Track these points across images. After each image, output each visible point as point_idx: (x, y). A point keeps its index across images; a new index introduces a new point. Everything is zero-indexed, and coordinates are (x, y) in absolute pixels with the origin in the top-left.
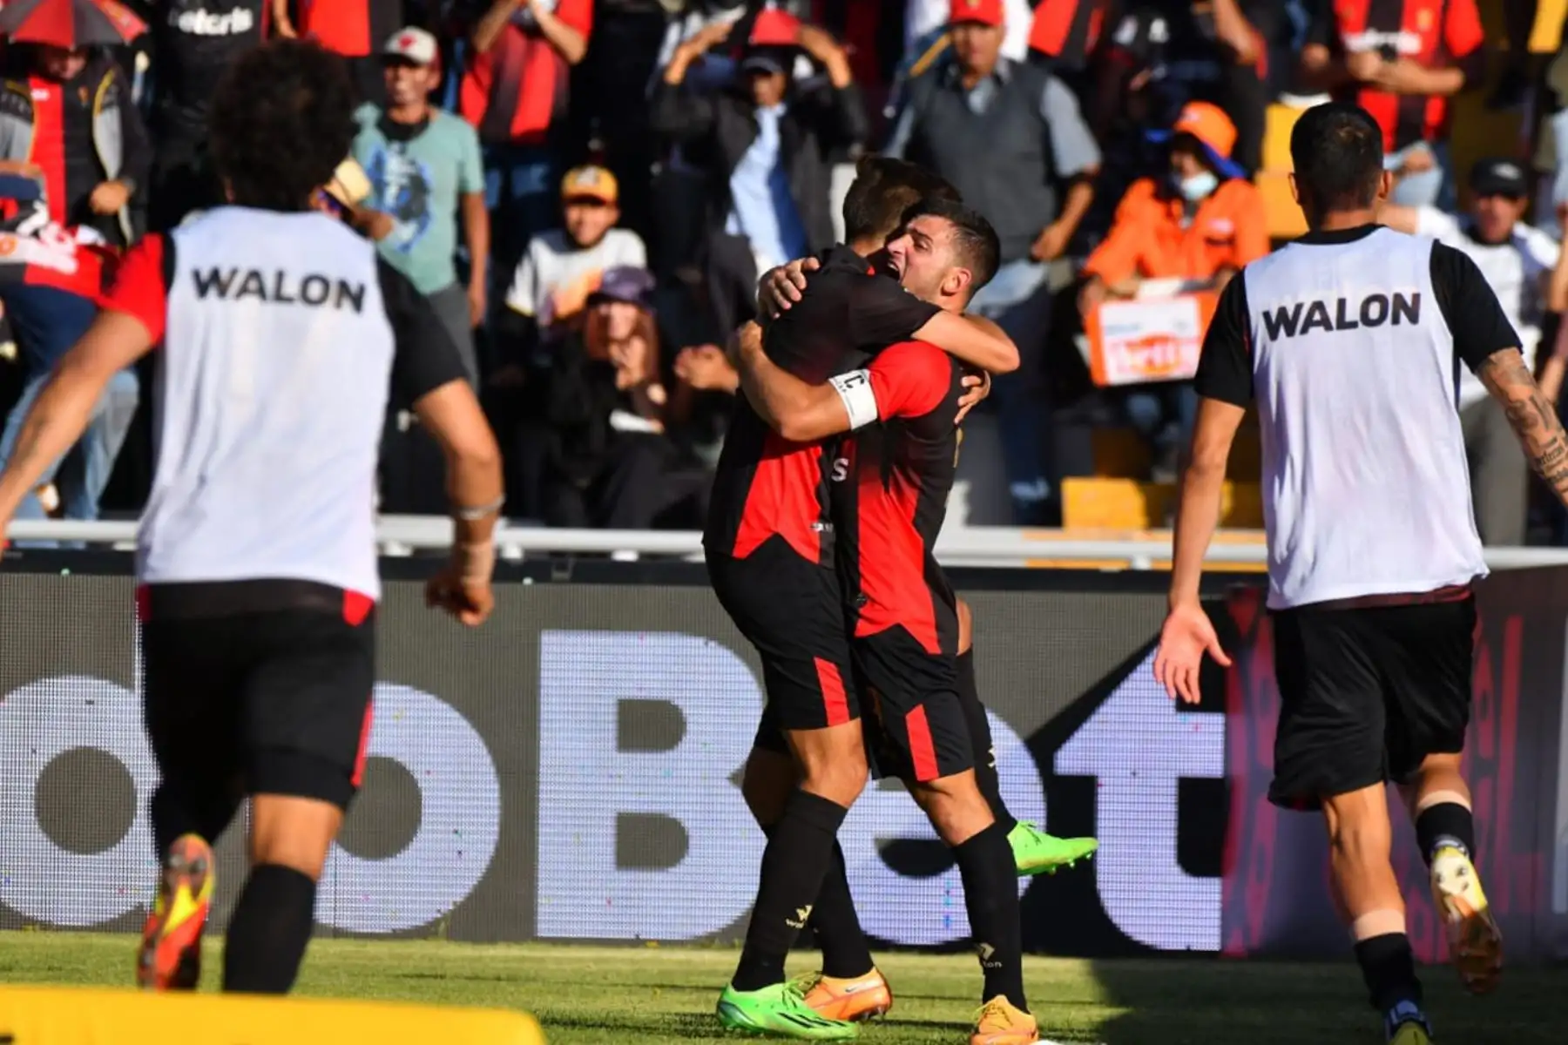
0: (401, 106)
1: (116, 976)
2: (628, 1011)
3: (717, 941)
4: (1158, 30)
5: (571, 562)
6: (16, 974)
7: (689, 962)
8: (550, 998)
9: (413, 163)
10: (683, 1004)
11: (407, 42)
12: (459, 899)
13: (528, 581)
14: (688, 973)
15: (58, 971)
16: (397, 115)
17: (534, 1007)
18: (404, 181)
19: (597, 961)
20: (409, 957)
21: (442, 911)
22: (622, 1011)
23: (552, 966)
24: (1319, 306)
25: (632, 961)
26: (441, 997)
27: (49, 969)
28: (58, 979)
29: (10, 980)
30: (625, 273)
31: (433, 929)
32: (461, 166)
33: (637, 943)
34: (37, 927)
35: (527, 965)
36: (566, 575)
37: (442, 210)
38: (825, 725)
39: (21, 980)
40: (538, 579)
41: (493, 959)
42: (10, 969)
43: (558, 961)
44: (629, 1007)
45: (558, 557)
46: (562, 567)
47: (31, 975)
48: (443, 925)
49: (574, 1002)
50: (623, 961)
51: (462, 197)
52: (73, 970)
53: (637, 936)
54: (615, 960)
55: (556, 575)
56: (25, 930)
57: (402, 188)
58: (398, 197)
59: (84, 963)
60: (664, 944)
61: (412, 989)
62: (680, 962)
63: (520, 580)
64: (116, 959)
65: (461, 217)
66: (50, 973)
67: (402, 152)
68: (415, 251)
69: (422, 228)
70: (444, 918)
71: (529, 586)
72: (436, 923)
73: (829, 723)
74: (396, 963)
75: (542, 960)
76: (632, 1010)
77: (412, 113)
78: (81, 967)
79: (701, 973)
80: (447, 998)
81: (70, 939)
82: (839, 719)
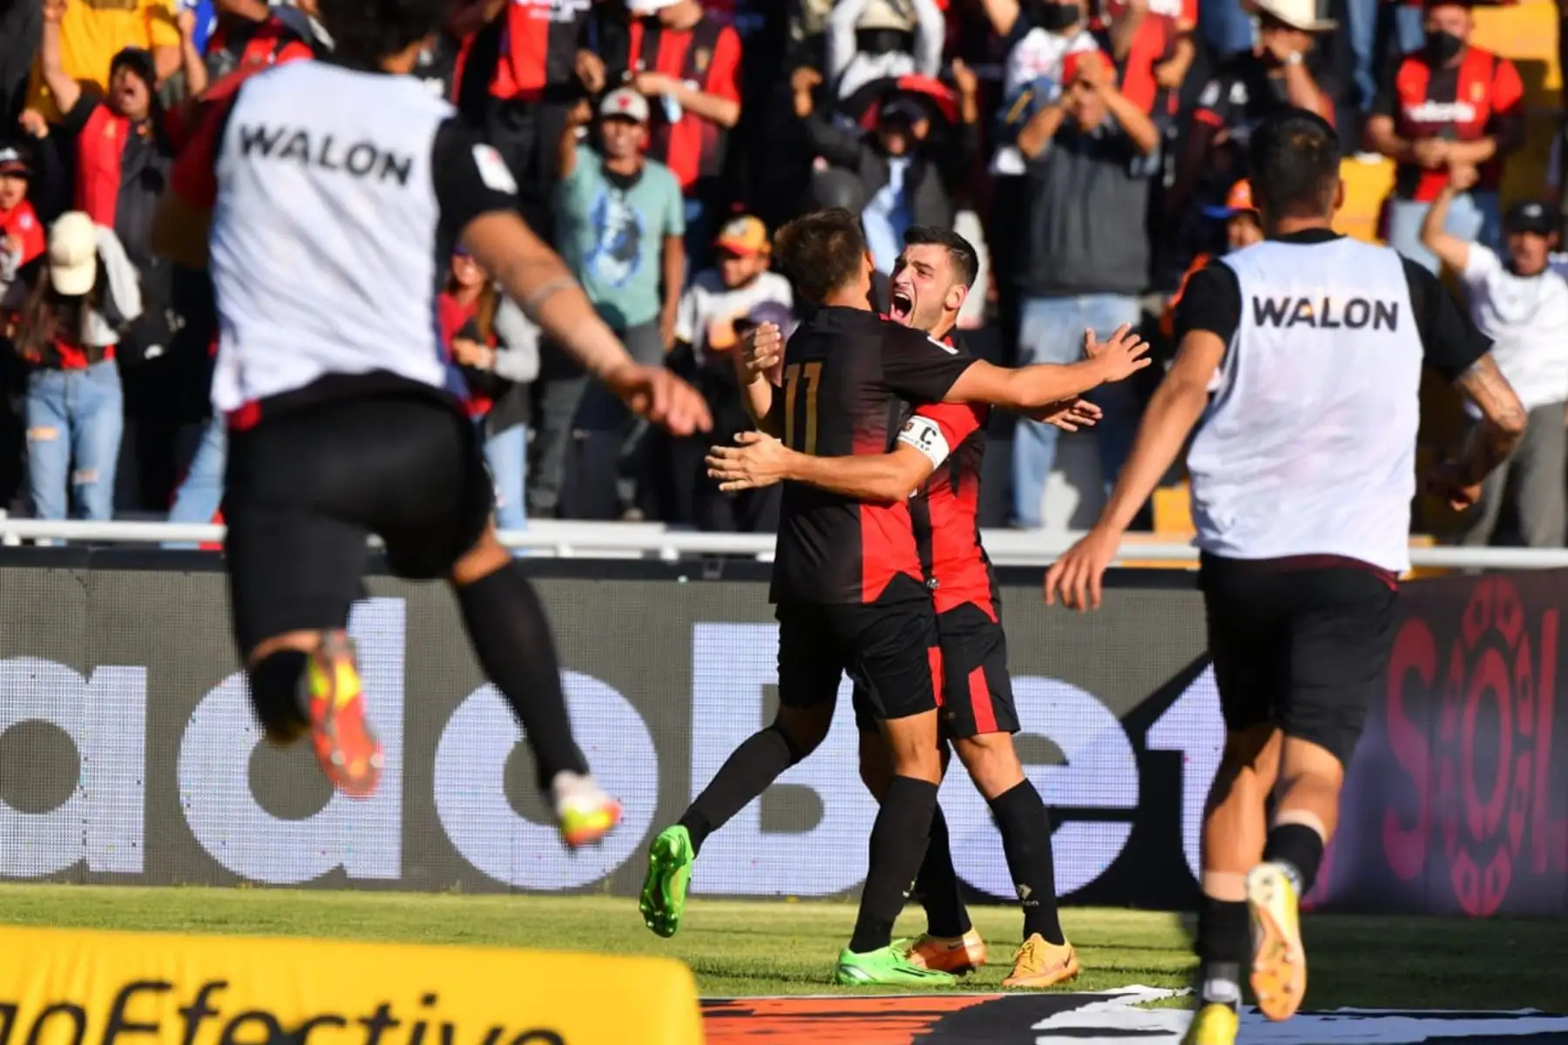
0: (616, 157)
1: (320, 927)
2: (770, 959)
3: (849, 896)
4: (1238, 93)
5: (721, 562)
6: (231, 926)
7: (825, 915)
8: (702, 947)
9: (629, 209)
10: (819, 952)
11: (624, 102)
12: (622, 860)
13: (683, 579)
14: (824, 925)
15: (268, 924)
16: (614, 166)
17: (688, 956)
18: (622, 226)
19: (741, 914)
20: (578, 911)
21: (607, 871)
22: (765, 959)
23: (704, 919)
24: (1305, 303)
25: (774, 915)
26: (605, 946)
27: (261, 922)
28: (268, 930)
29: (225, 932)
30: (770, 306)
31: (598, 886)
32: (667, 211)
33: (779, 898)
34: (251, 885)
36: (716, 574)
37: (649, 249)
39: (236, 931)
40: (691, 578)
42: (226, 922)
43: (707, 914)
44: (771, 955)
45: (710, 558)
46: (713, 567)
47: (245, 926)
48: (607, 883)
49: (722, 951)
50: (766, 914)
51: (666, 236)
52: (281, 922)
53: (778, 892)
54: (755, 914)
55: (708, 574)
56: (240, 887)
57: (620, 233)
58: (616, 240)
59: (291, 916)
60: (803, 899)
61: (581, 939)
62: (815, 916)
63: (675, 578)
64: (319, 913)
65: (663, 257)
66: (261, 926)
67: (623, 200)
68: (629, 285)
69: (634, 267)
70: (609, 876)
71: (685, 583)
72: (601, 881)
74: (564, 916)
75: (694, 913)
76: (773, 958)
77: (626, 166)
78: (288, 920)
79: (834, 925)
80: (611, 948)
81: (279, 895)
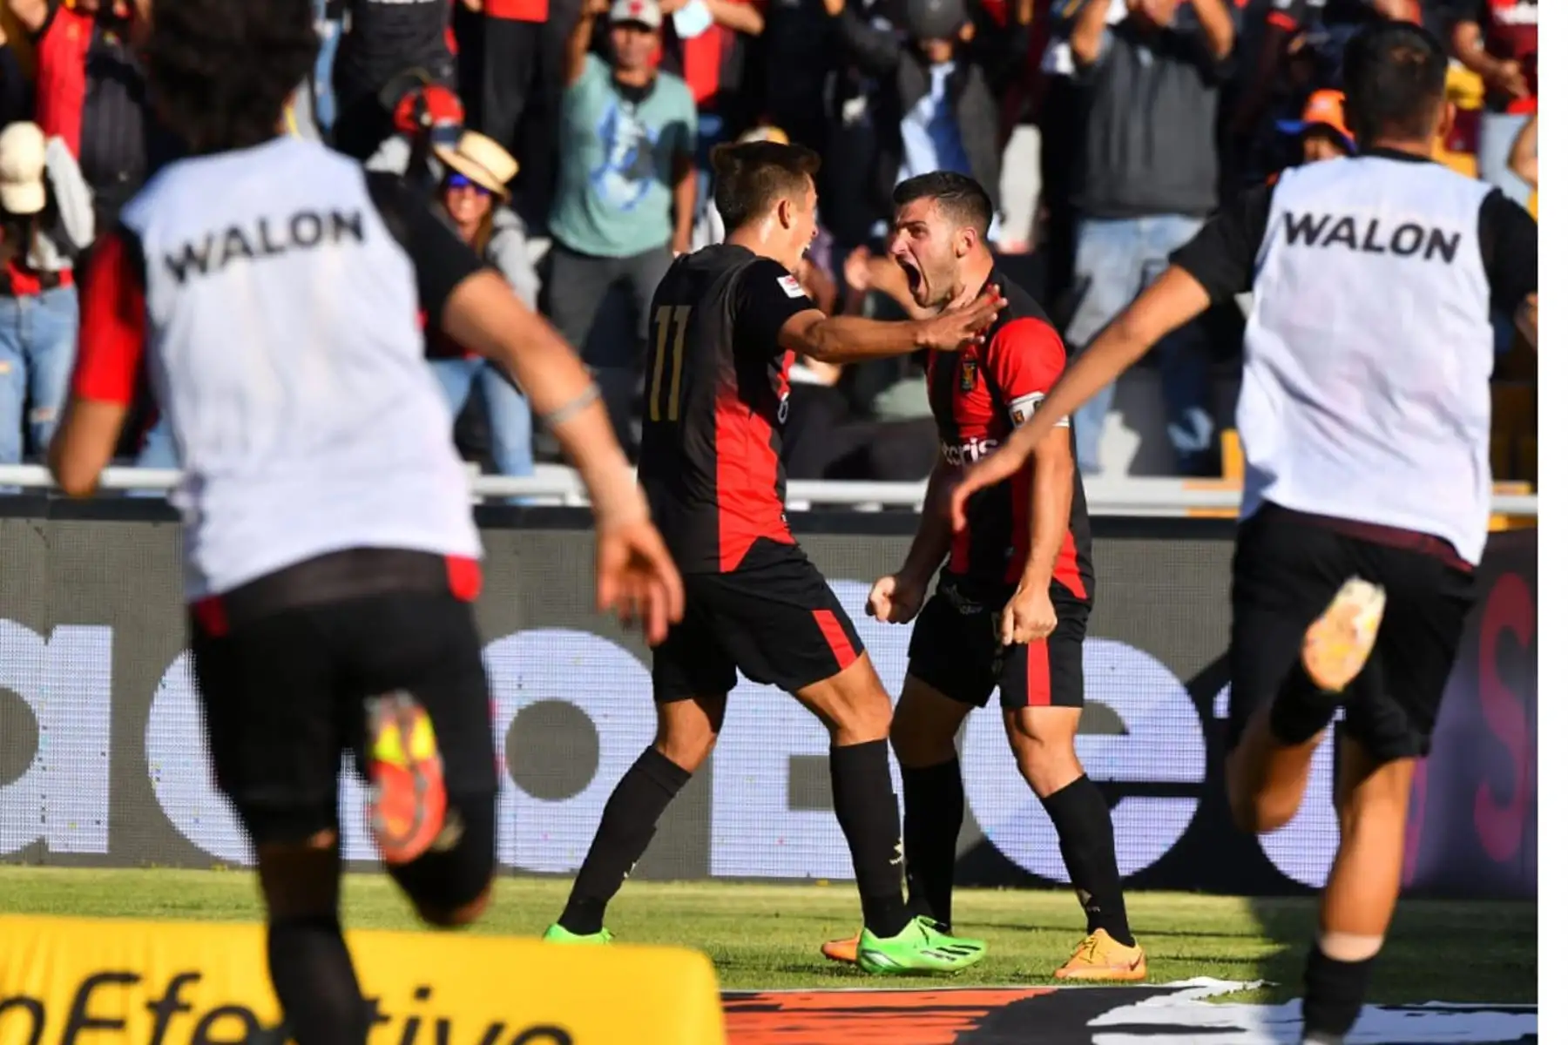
0: (627, 68)
6: (204, 913)
8: (723, 935)
9: (642, 124)
11: (635, 7)
15: (245, 910)
16: (625, 77)
17: (708, 943)
18: (633, 143)
19: (769, 899)
22: (793, 948)
23: (725, 904)
24: (1349, 222)
25: (804, 899)
27: (238, 907)
28: (245, 916)
29: (199, 918)
33: (809, 881)
34: (226, 867)
35: (701, 904)
38: (839, 670)
39: (210, 918)
41: (668, 897)
42: (199, 908)
43: (732, 899)
44: (800, 944)
47: (220, 913)
49: (747, 939)
50: (794, 899)
53: (809, 875)
54: (787, 898)
56: (215, 869)
57: (631, 150)
58: (626, 157)
60: (835, 882)
62: (849, 901)
66: (239, 911)
67: (634, 114)
68: (640, 208)
69: (645, 187)
73: (841, 665)
75: (713, 899)
76: (801, 947)
77: (637, 78)
82: (848, 662)
